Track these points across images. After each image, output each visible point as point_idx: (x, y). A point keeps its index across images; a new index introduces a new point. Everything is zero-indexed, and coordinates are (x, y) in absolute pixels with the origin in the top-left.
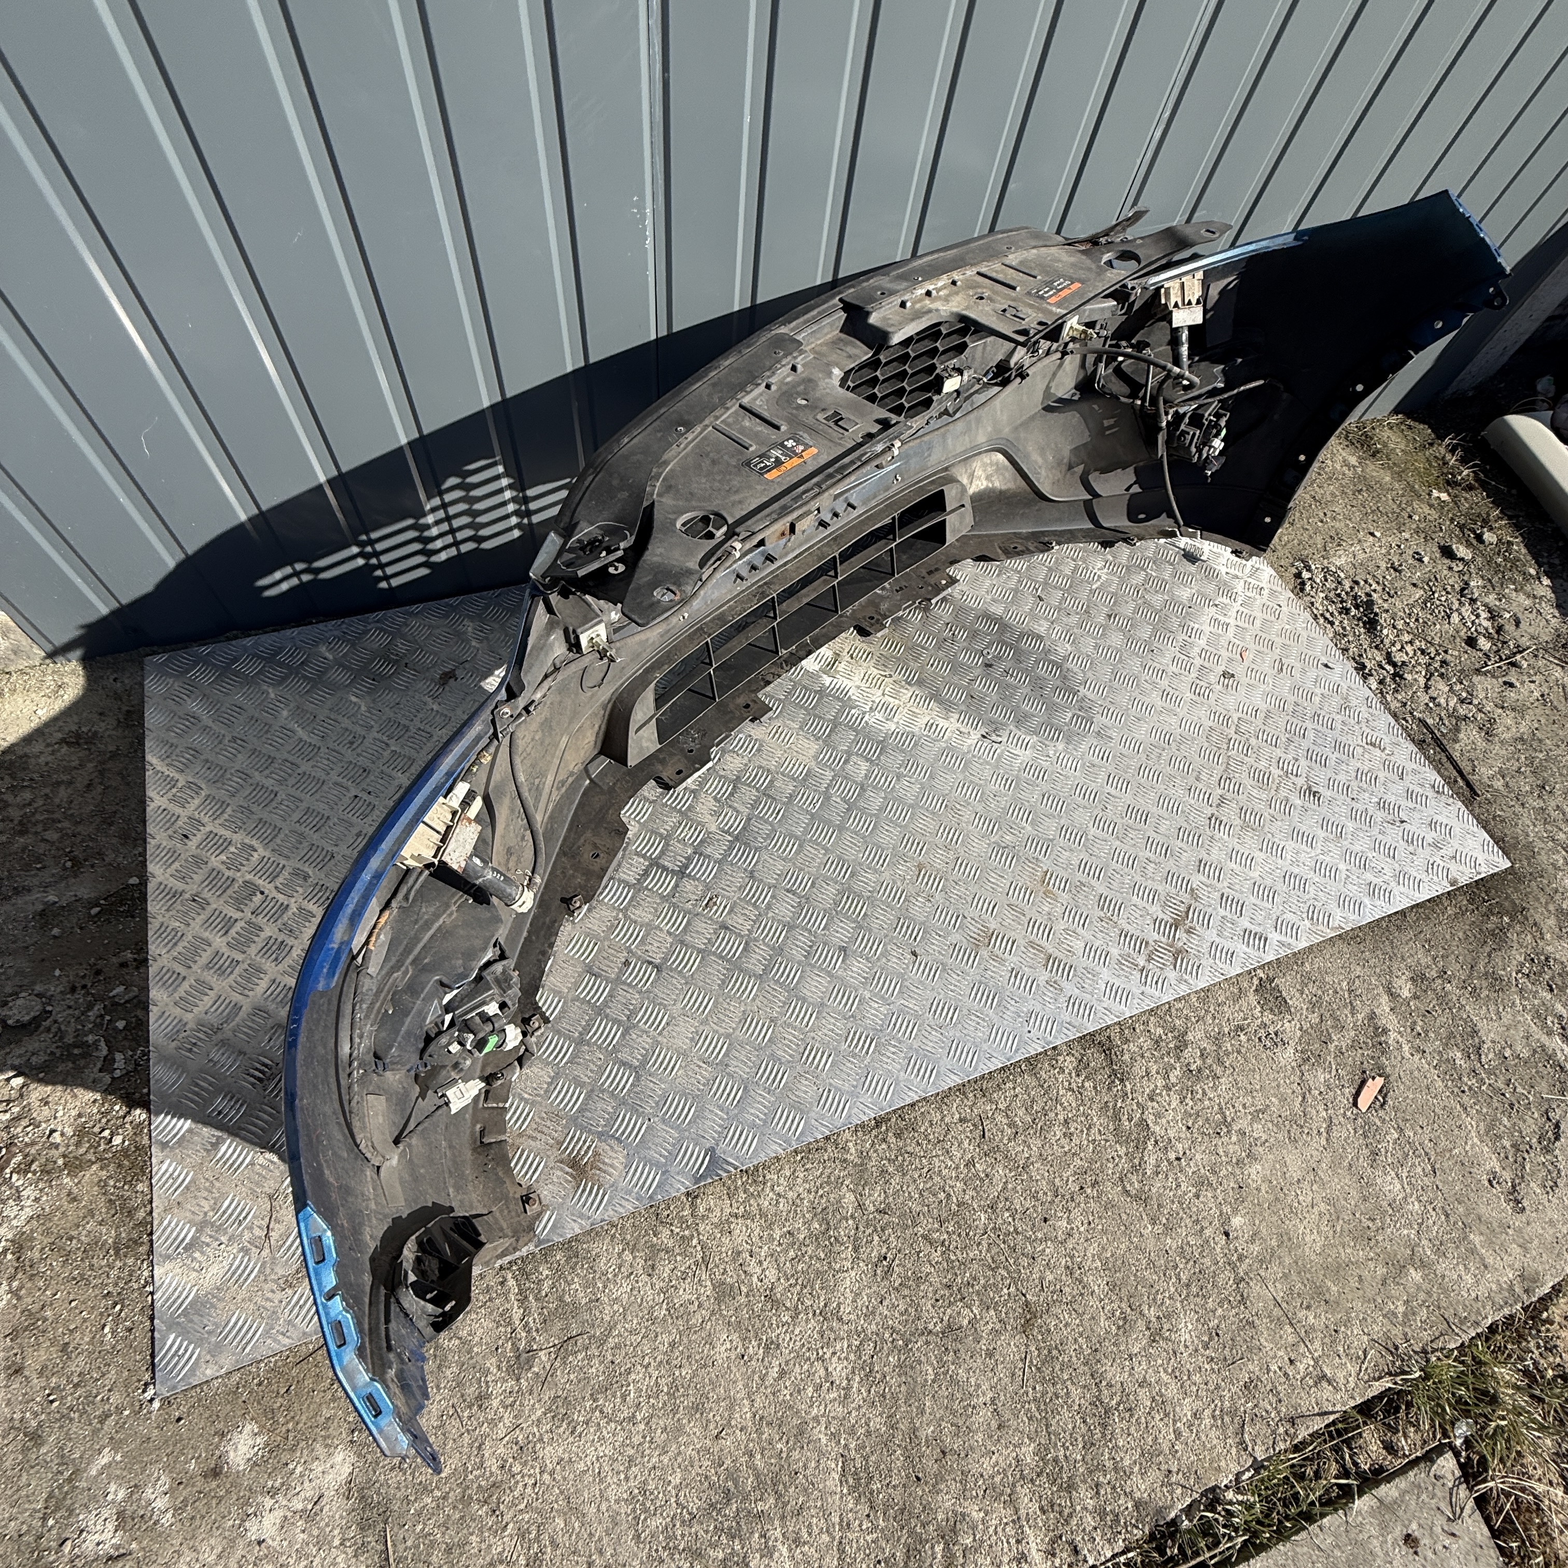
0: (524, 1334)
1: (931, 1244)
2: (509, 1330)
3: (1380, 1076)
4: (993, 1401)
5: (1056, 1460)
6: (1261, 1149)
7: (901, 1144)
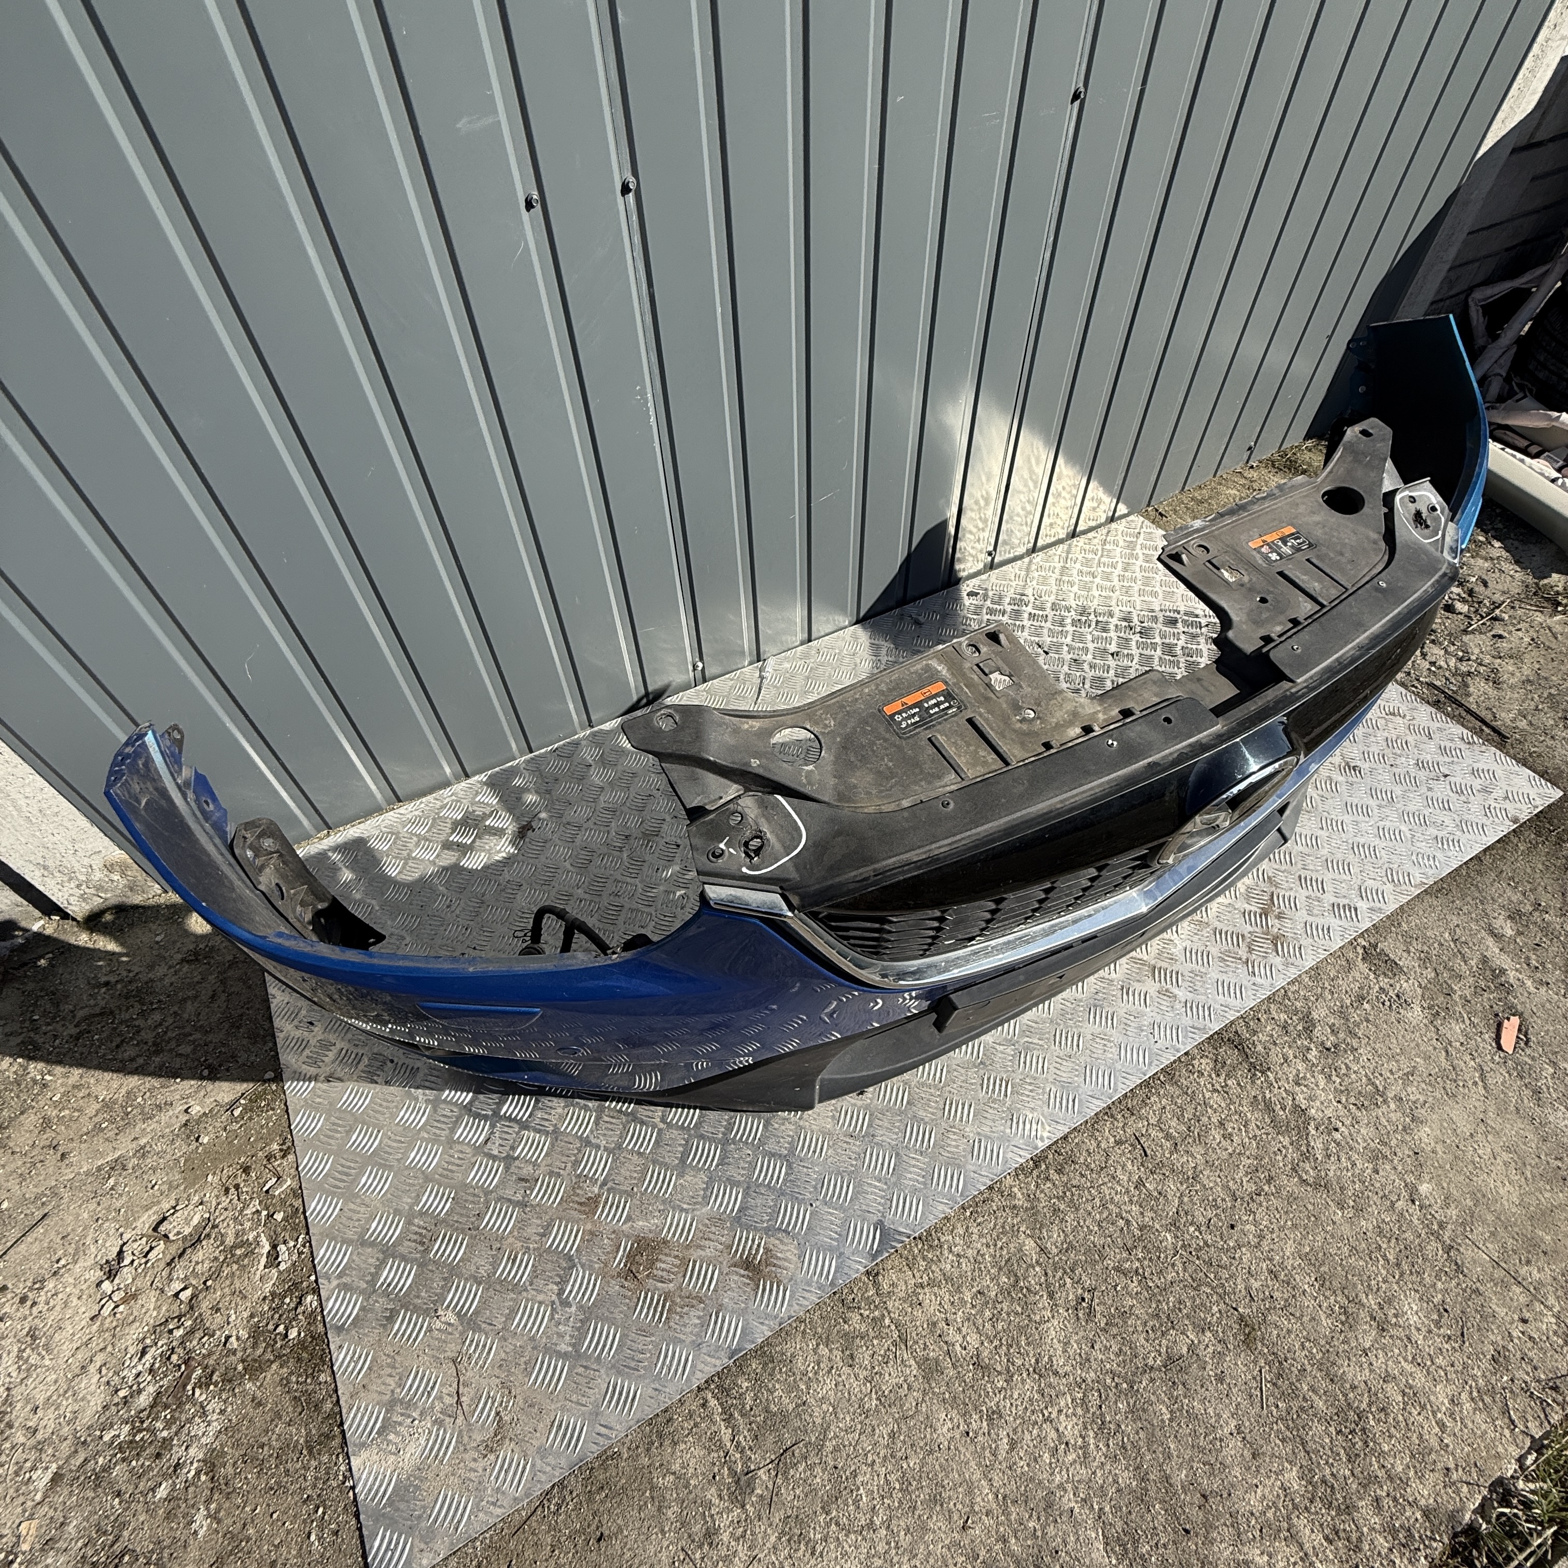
0: (738, 1456)
1: (1125, 1275)
2: (722, 1454)
3: (1514, 1015)
4: (1238, 1428)
5: (1324, 1481)
6: (1423, 1111)
7: (1065, 1179)
